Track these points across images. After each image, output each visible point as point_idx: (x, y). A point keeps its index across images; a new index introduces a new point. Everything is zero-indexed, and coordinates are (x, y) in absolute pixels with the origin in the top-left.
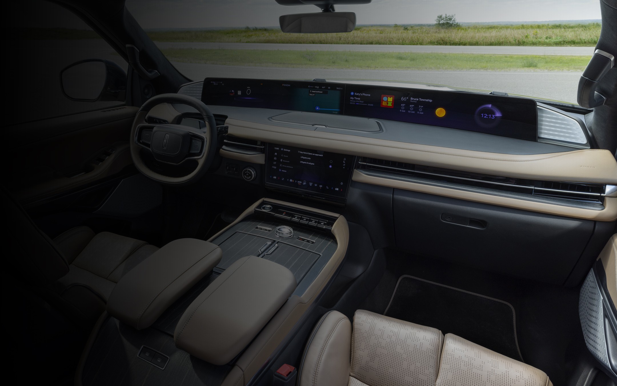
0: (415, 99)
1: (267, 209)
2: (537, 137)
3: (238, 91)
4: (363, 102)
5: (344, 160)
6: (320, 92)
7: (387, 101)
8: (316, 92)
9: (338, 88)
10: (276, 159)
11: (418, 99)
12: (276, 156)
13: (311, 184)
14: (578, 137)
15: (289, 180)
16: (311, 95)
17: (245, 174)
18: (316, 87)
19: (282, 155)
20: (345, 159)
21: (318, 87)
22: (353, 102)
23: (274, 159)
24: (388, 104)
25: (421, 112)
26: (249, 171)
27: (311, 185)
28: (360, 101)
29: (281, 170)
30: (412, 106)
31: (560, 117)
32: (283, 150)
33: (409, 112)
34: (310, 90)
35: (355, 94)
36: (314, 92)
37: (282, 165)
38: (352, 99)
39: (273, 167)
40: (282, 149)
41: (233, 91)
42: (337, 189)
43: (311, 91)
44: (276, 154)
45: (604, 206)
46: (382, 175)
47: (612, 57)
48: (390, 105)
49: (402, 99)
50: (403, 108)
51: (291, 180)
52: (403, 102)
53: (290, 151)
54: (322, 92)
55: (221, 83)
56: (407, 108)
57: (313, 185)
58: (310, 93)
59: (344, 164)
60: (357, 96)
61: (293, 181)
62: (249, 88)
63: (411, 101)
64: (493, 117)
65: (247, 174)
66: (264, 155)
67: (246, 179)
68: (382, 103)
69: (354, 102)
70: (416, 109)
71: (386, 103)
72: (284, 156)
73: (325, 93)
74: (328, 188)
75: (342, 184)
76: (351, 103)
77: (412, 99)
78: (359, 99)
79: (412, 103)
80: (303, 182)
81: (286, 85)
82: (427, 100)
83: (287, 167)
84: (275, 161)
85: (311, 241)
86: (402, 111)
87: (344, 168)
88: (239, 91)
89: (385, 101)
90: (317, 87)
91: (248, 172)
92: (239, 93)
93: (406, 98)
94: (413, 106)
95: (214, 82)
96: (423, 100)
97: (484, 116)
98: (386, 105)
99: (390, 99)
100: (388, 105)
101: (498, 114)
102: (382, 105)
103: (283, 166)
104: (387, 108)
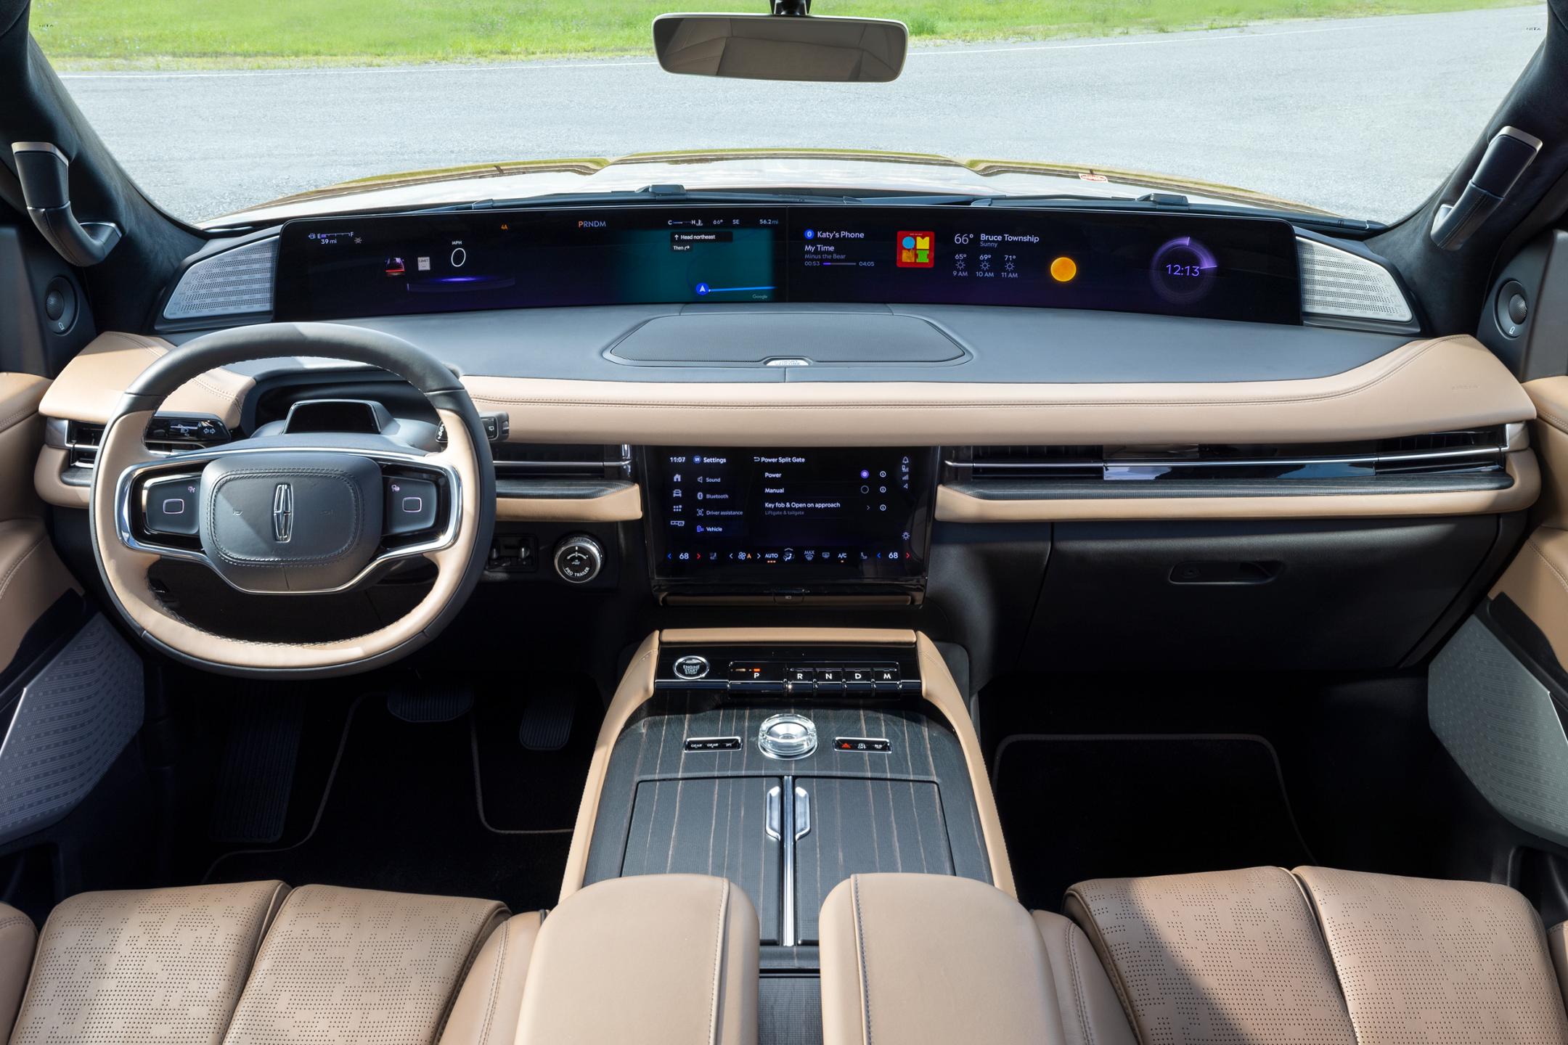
0: (993, 238)
1: (692, 670)
2: (1301, 313)
3: (420, 259)
4: (843, 257)
5: (904, 464)
6: (707, 237)
7: (915, 248)
8: (696, 237)
9: (765, 222)
10: (680, 495)
11: (1000, 238)
12: (677, 485)
13: (809, 555)
14: (1391, 305)
15: (736, 555)
16: (679, 248)
17: (565, 562)
18: (693, 222)
19: (700, 479)
20: (906, 460)
21: (700, 224)
22: (812, 260)
23: (675, 495)
24: (916, 256)
25: (1012, 272)
26: (584, 551)
27: (809, 558)
28: (835, 256)
29: (702, 530)
30: (986, 257)
31: (1346, 261)
32: (703, 460)
33: (979, 274)
34: (673, 235)
35: (819, 234)
36: (689, 238)
37: (704, 512)
38: (809, 252)
39: (673, 523)
40: (697, 459)
41: (398, 260)
42: (895, 555)
43: (677, 236)
44: (677, 477)
45: (1510, 476)
46: (1026, 492)
47: (1537, 144)
48: (923, 258)
49: (958, 240)
50: (961, 265)
51: (742, 556)
52: (961, 248)
53: (724, 460)
54: (713, 237)
55: (352, 234)
56: (972, 264)
57: (817, 557)
58: (674, 241)
59: (905, 474)
60: (826, 242)
61: (749, 556)
62: (460, 243)
63: (982, 244)
64: (1196, 273)
65: (577, 562)
66: (636, 488)
67: (573, 578)
68: (901, 254)
69: (816, 260)
70: (997, 264)
71: (911, 254)
72: (708, 480)
73: (724, 237)
74: (866, 557)
75: (906, 538)
76: (807, 263)
77: (983, 237)
78: (832, 249)
79: (986, 251)
80: (782, 554)
81: (594, 224)
82: (1026, 239)
83: (722, 513)
84: (678, 501)
85: (879, 743)
86: (960, 273)
87: (906, 486)
88: (424, 259)
89: (909, 250)
90: (697, 222)
91: (576, 554)
92: (424, 264)
93: (968, 237)
94: (990, 256)
95: (325, 236)
96: (1015, 239)
97: (1174, 270)
98: (913, 261)
99: (924, 243)
100: (918, 260)
101: (1208, 264)
102: (901, 260)
103: (709, 513)
104: (916, 269)
